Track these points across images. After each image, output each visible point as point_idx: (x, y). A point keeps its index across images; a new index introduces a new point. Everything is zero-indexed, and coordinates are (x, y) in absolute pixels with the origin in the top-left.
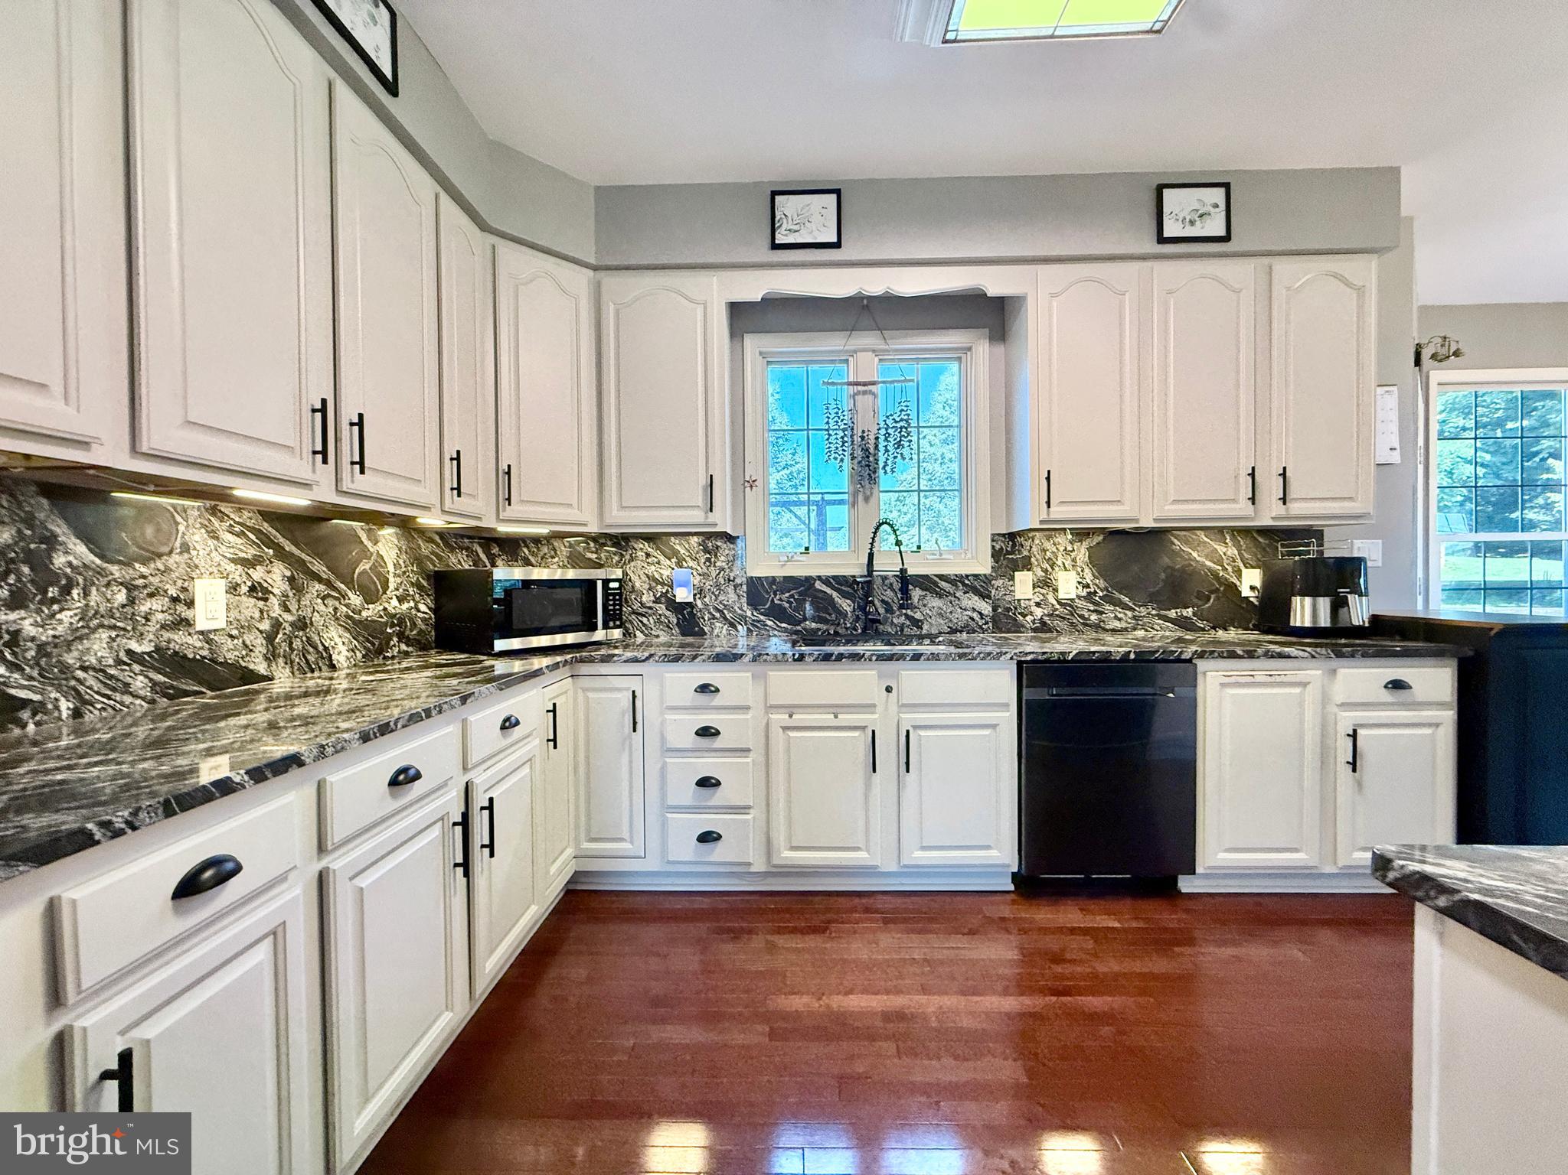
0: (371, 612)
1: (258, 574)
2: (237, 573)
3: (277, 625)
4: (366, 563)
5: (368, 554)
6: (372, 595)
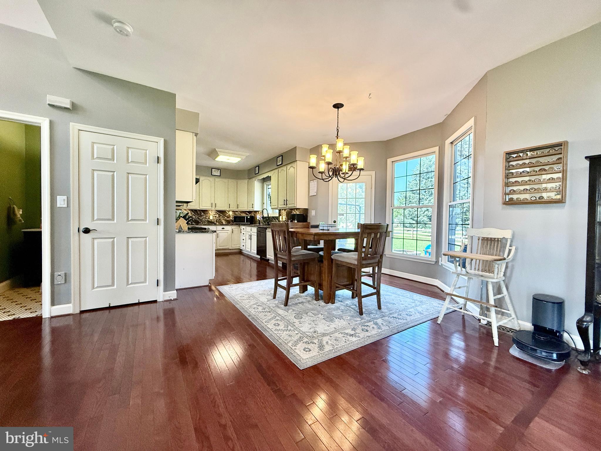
0: (228, 219)
1: (215, 215)
2: (213, 215)
3: (217, 219)
4: (227, 215)
5: (228, 214)
6: (228, 218)
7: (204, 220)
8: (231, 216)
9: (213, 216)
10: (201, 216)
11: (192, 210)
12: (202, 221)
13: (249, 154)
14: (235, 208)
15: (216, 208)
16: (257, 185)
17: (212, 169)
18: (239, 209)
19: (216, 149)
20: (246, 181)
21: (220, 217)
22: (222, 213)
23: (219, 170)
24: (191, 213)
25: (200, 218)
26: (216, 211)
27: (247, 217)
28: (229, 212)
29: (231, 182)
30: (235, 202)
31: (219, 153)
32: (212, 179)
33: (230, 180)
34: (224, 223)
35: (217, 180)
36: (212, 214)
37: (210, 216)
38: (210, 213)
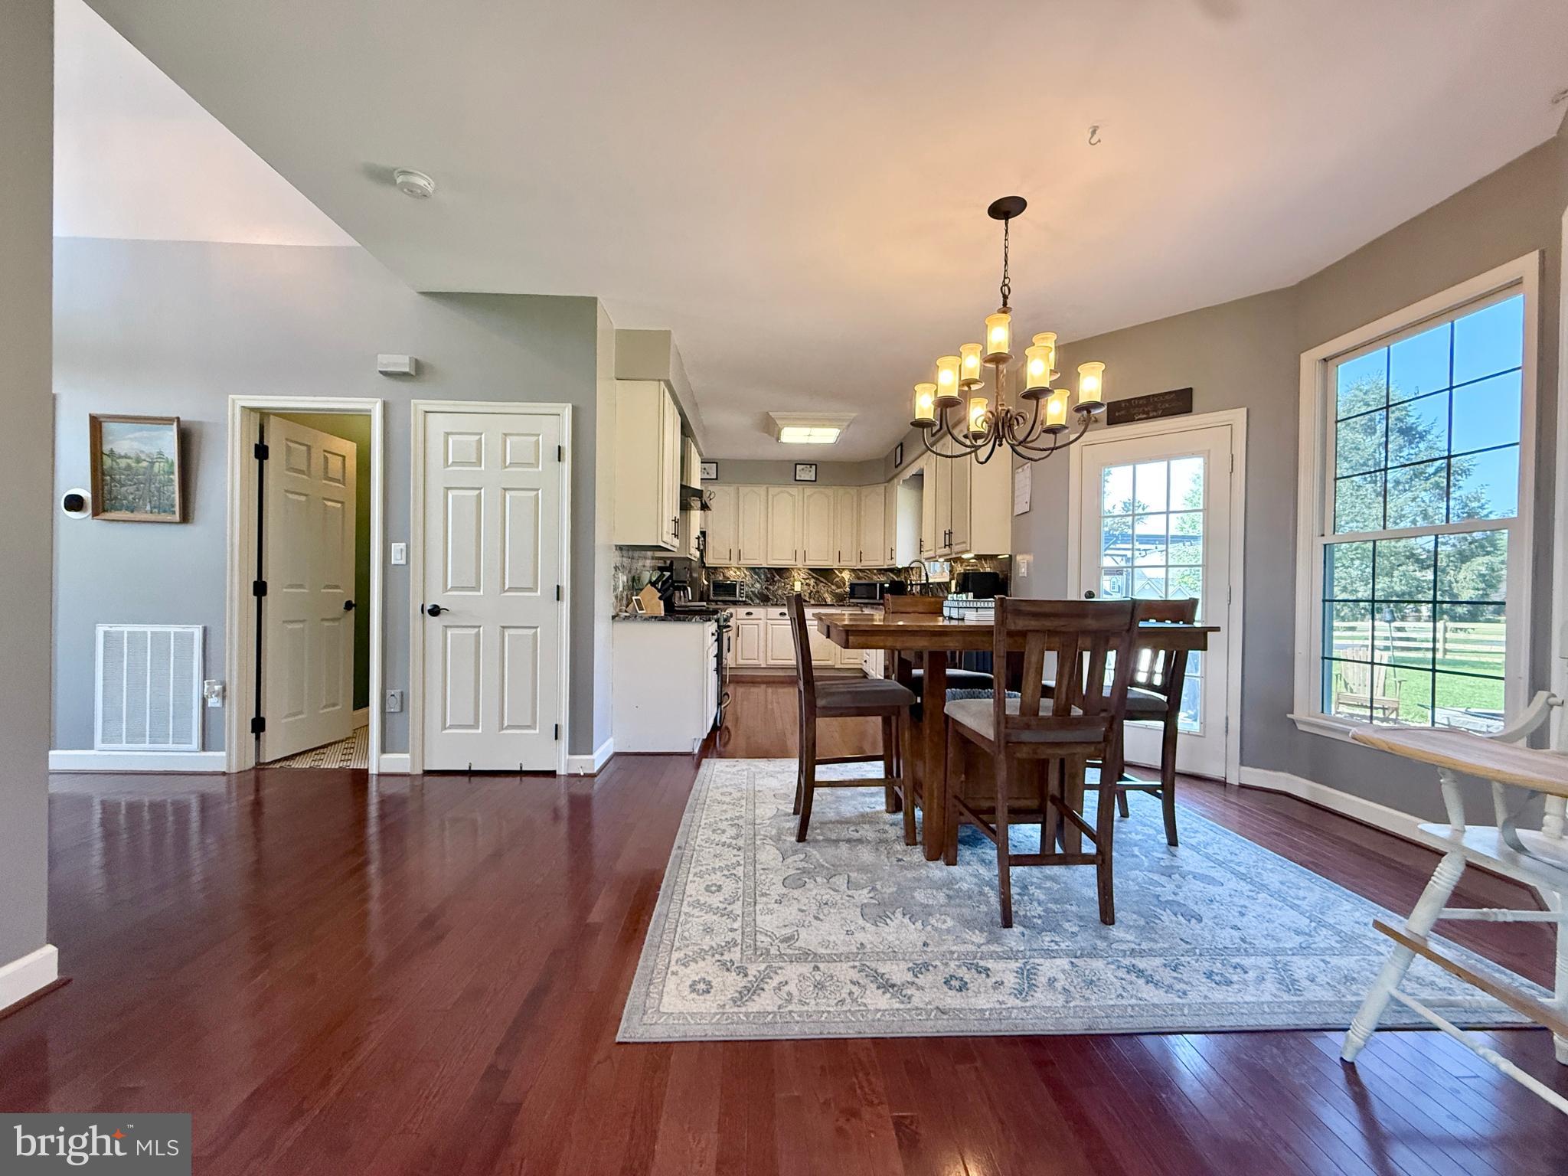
0: (838, 591)
1: (808, 581)
2: (803, 581)
4: (837, 579)
5: (838, 577)
6: (839, 587)
7: (780, 592)
8: (847, 584)
9: (802, 584)
10: (773, 582)
11: (753, 569)
12: (775, 596)
13: (854, 415)
14: (854, 559)
15: (808, 563)
16: (903, 497)
17: (796, 465)
18: (864, 563)
19: (771, 413)
20: (881, 488)
21: (817, 585)
22: (823, 574)
23: (814, 467)
24: (752, 577)
25: (771, 587)
26: (810, 569)
27: (882, 585)
28: (841, 573)
29: (845, 495)
30: (855, 544)
31: (778, 422)
32: (794, 490)
33: (841, 491)
34: (829, 600)
35: (809, 490)
36: (800, 578)
37: (796, 583)
38: (796, 574)
